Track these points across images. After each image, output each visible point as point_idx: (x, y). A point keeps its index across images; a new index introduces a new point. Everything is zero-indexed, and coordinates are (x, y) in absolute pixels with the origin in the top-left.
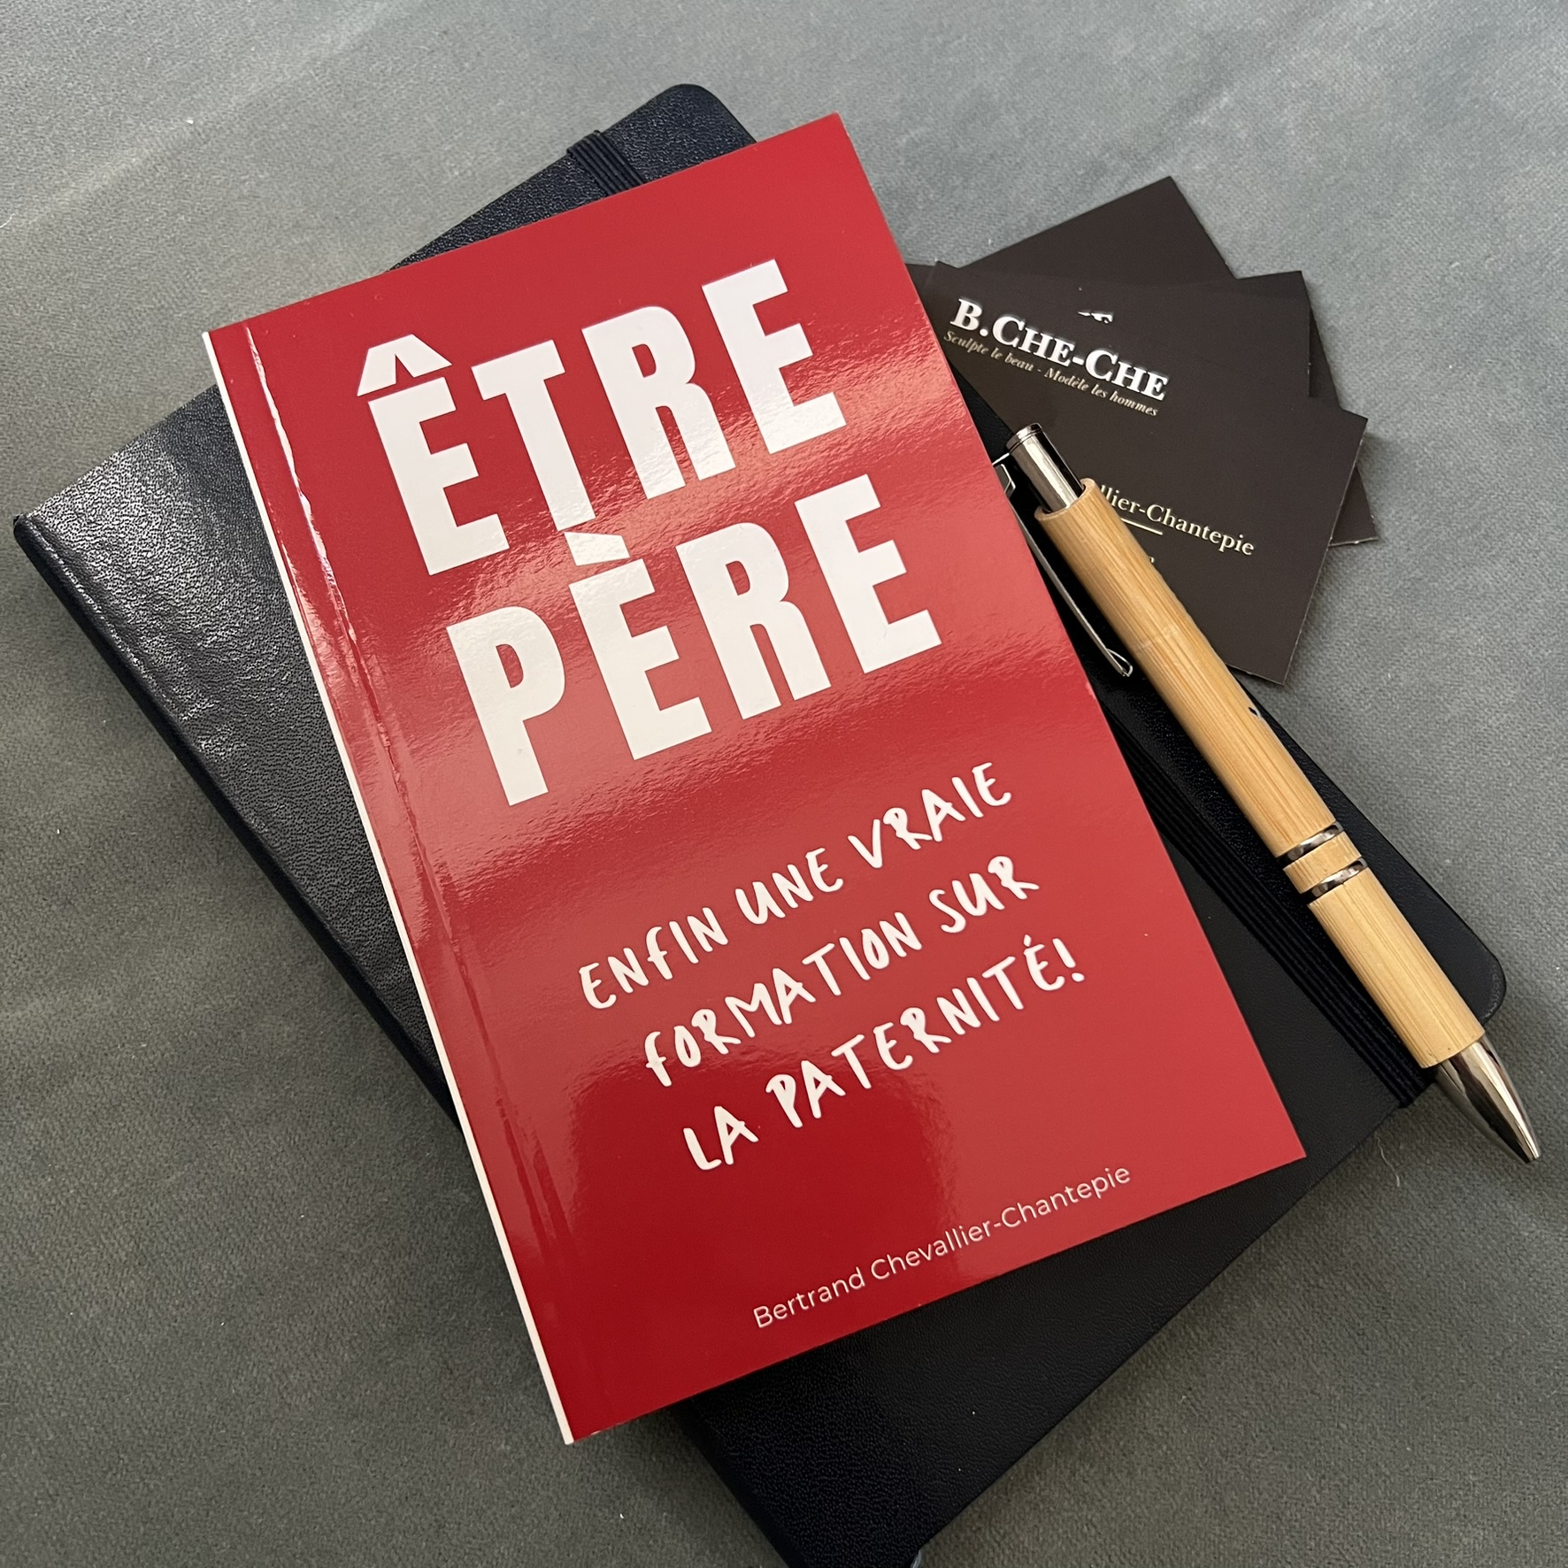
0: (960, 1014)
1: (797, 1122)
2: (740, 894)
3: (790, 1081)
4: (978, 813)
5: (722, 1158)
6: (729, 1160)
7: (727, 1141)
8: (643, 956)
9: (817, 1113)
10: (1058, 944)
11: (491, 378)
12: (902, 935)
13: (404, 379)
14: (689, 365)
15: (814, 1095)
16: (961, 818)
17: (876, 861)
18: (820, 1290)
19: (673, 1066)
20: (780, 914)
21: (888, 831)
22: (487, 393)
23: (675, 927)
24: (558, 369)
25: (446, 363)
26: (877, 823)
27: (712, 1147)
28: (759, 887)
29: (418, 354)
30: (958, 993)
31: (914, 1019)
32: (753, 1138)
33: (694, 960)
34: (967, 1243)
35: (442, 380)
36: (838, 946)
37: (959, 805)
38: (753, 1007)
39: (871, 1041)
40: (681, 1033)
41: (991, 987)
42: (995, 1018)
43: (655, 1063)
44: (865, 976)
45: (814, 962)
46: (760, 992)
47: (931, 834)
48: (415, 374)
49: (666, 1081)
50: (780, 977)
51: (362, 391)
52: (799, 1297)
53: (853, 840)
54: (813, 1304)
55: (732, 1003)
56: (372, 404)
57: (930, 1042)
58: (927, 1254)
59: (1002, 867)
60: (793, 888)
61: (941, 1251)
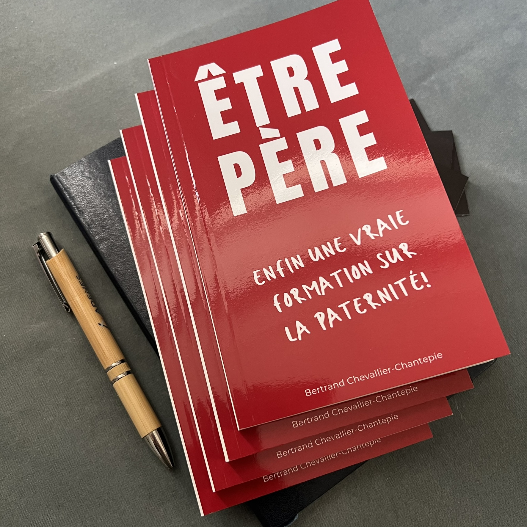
0: (384, 296)
1: (324, 328)
2: (310, 251)
3: (323, 314)
4: (396, 227)
5: (298, 338)
6: (300, 339)
7: (299, 333)
8: (275, 269)
9: (331, 326)
10: (422, 274)
11: (238, 77)
12: (366, 268)
13: (210, 76)
14: (306, 74)
15: (331, 320)
16: (390, 229)
17: (358, 243)
18: (328, 386)
19: (282, 305)
20: (323, 258)
21: (363, 232)
22: (237, 82)
23: (286, 260)
24: (261, 74)
25: (224, 72)
26: (360, 230)
27: (294, 334)
28: (317, 249)
29: (215, 69)
30: (384, 289)
31: (368, 297)
32: (309, 332)
33: (292, 271)
34: (382, 374)
35: (222, 78)
36: (343, 271)
37: (390, 224)
38: (311, 289)
39: (352, 303)
40: (286, 295)
41: (397, 288)
42: (397, 298)
43: (277, 304)
44: (352, 281)
45: (334, 276)
46: (314, 284)
47: (379, 234)
48: (214, 75)
49: (280, 310)
50: (322, 280)
51: (196, 80)
52: (321, 387)
53: (351, 235)
54: (326, 390)
55: (304, 287)
56: (199, 84)
57: (373, 305)
58: (367, 377)
59: (404, 247)
60: (328, 250)
61: (373, 376)
